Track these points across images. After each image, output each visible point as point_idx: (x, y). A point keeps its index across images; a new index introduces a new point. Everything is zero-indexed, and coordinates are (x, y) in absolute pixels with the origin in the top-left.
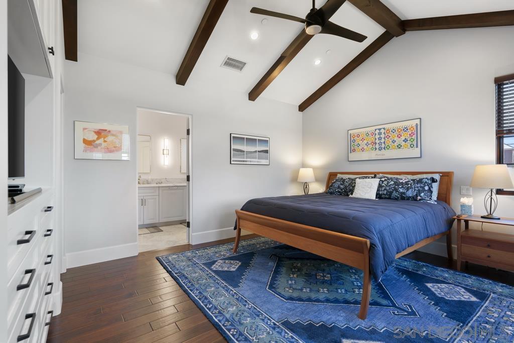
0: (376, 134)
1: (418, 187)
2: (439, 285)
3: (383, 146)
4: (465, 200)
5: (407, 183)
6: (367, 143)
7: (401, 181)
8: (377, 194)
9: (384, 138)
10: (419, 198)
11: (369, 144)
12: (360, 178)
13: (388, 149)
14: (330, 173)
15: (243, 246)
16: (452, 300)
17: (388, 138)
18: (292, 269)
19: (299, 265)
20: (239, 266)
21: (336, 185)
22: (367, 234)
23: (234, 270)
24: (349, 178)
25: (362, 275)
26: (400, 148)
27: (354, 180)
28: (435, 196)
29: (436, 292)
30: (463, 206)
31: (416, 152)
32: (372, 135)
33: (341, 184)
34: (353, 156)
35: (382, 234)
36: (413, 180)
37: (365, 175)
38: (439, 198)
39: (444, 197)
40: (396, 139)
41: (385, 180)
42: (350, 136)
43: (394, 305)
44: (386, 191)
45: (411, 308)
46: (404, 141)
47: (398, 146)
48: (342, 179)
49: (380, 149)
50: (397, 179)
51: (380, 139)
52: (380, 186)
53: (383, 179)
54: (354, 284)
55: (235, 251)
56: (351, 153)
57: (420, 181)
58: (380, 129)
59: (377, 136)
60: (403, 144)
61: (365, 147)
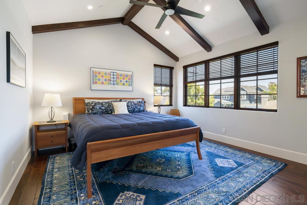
0: (111, 75)
6: (106, 79)
9: (116, 78)
11: (107, 80)
12: (112, 102)
13: (118, 85)
14: (74, 98)
17: (118, 79)
26: (124, 85)
27: (110, 103)
31: (130, 88)
32: (109, 75)
33: (102, 106)
40: (122, 80)
41: (129, 102)
42: (93, 72)
46: (126, 82)
49: (114, 84)
51: (114, 78)
52: (128, 106)
56: (93, 84)
58: (113, 73)
59: (112, 76)
60: (125, 83)
61: (104, 82)
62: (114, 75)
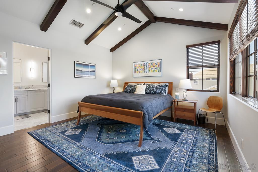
1: (161, 89)
2: (168, 128)
3: (148, 70)
4: (177, 94)
5: (157, 87)
6: (141, 69)
7: (155, 86)
8: (145, 92)
9: (148, 67)
10: (161, 93)
12: (138, 85)
13: (150, 72)
14: (125, 82)
15: (82, 121)
16: (172, 134)
17: (150, 67)
18: (108, 130)
19: (111, 127)
20: (81, 131)
21: (128, 88)
22: (142, 109)
23: (78, 133)
24: (134, 85)
25: (139, 128)
26: (154, 72)
27: (136, 86)
28: (167, 92)
29: (167, 131)
30: (176, 96)
31: (160, 74)
32: (143, 66)
33: (130, 88)
34: (135, 75)
35: (148, 109)
36: (159, 86)
37: (140, 83)
38: (168, 93)
39: (170, 93)
40: (153, 67)
41: (149, 86)
42: (134, 65)
43: (152, 139)
44: (149, 90)
45: (158, 139)
46: (156, 69)
47: (153, 71)
48: (131, 85)
49: (146, 72)
50: (153, 85)
51: (146, 67)
52: (146, 88)
53: (148, 85)
54: (136, 132)
55: (78, 124)
56: (134, 73)
57: (162, 86)
58: (146, 63)
59: (145, 66)
60: (155, 70)
61: (140, 71)
62: (146, 65)
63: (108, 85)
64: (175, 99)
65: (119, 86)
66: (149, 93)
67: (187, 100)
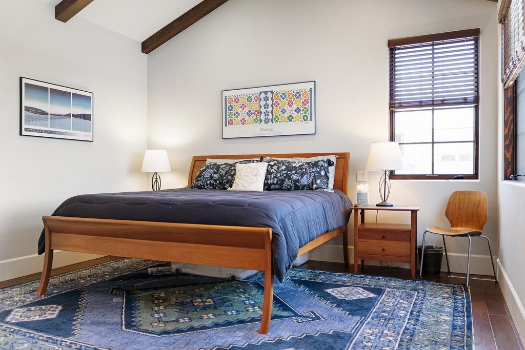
0: (261, 99)
1: (313, 172)
2: (339, 289)
3: (270, 117)
4: (361, 188)
5: (301, 167)
6: (250, 111)
7: (294, 165)
8: (265, 185)
9: (272, 106)
10: (315, 186)
11: (252, 114)
12: (240, 163)
13: (277, 121)
14: (195, 157)
16: (353, 300)
17: (277, 106)
19: (163, 295)
20: (61, 311)
21: (207, 175)
23: (54, 316)
24: (225, 164)
26: (291, 120)
27: (234, 165)
28: (331, 185)
29: (336, 296)
30: (359, 194)
31: (309, 127)
32: (256, 101)
33: (215, 173)
34: (229, 131)
35: (285, 223)
36: (308, 164)
37: (247, 159)
38: (335, 187)
39: (341, 186)
40: (286, 107)
41: (275, 164)
42: (226, 99)
43: (296, 315)
44: (276, 179)
45: (315, 314)
46: (296, 111)
47: (288, 118)
48: (215, 164)
49: (267, 121)
50: (289, 162)
51: (266, 106)
52: (268, 172)
53: (272, 163)
54: (245, 304)
55: (44, 292)
56: (226, 125)
57: (316, 164)
58: (266, 93)
59: (263, 103)
60: (295, 114)
61: (247, 118)
62: (266, 99)
63: (136, 169)
64: (354, 202)
65: (174, 170)
66: (278, 187)
67: (392, 206)
